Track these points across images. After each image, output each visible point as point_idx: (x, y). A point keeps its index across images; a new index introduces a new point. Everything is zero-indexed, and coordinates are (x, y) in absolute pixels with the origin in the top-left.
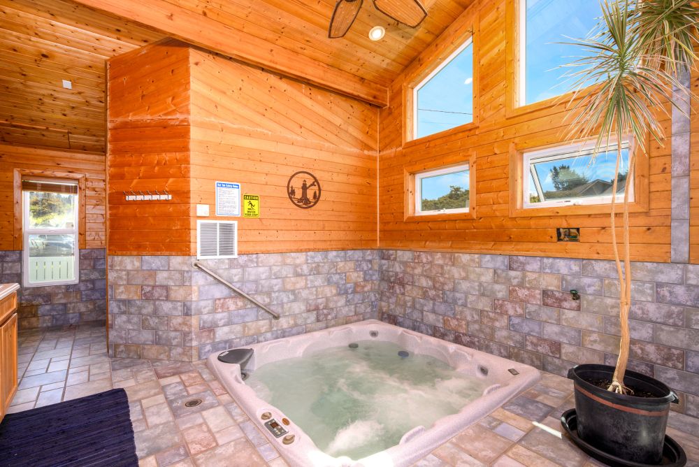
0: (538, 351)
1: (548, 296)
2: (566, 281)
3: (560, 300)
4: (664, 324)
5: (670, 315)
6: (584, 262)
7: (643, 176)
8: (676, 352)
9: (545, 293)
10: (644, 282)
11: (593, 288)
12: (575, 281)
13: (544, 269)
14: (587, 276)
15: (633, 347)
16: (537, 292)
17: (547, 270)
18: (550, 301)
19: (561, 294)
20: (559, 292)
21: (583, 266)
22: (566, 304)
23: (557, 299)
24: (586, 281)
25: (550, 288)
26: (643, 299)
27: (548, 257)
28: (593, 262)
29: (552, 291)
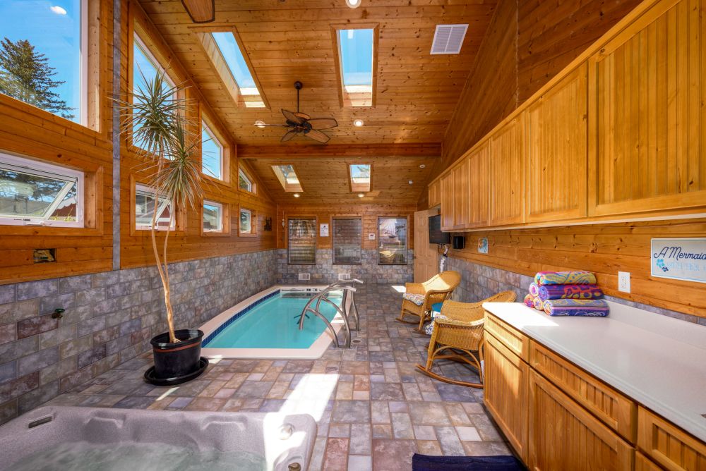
0: (11, 397)
1: (25, 326)
2: (44, 303)
3: (39, 325)
4: (111, 313)
5: (113, 306)
6: (61, 280)
7: (101, 210)
8: (115, 328)
9: (20, 325)
10: (100, 287)
11: (68, 303)
12: (54, 301)
13: (19, 297)
14: (64, 293)
15: (95, 338)
16: (11, 326)
17: (24, 297)
18: (26, 331)
19: (39, 319)
20: (37, 317)
21: (60, 284)
22: (45, 327)
23: (34, 326)
24: (63, 297)
25: (26, 317)
26: (101, 300)
27: (24, 282)
28: (69, 279)
29: (29, 319)
